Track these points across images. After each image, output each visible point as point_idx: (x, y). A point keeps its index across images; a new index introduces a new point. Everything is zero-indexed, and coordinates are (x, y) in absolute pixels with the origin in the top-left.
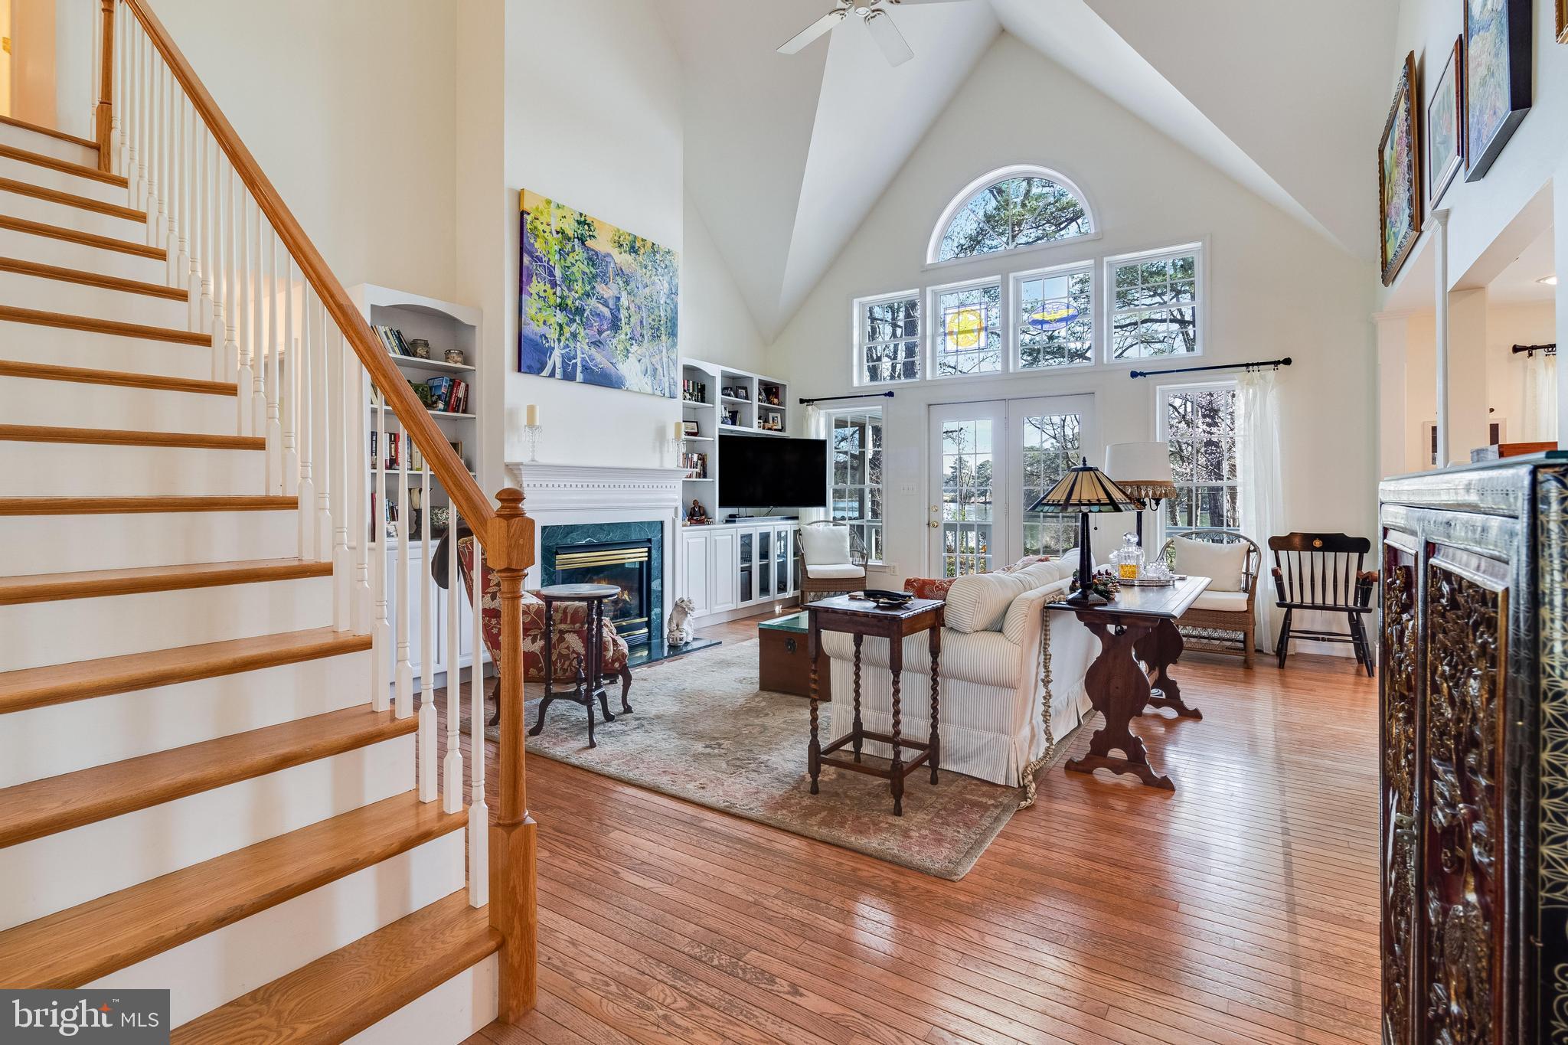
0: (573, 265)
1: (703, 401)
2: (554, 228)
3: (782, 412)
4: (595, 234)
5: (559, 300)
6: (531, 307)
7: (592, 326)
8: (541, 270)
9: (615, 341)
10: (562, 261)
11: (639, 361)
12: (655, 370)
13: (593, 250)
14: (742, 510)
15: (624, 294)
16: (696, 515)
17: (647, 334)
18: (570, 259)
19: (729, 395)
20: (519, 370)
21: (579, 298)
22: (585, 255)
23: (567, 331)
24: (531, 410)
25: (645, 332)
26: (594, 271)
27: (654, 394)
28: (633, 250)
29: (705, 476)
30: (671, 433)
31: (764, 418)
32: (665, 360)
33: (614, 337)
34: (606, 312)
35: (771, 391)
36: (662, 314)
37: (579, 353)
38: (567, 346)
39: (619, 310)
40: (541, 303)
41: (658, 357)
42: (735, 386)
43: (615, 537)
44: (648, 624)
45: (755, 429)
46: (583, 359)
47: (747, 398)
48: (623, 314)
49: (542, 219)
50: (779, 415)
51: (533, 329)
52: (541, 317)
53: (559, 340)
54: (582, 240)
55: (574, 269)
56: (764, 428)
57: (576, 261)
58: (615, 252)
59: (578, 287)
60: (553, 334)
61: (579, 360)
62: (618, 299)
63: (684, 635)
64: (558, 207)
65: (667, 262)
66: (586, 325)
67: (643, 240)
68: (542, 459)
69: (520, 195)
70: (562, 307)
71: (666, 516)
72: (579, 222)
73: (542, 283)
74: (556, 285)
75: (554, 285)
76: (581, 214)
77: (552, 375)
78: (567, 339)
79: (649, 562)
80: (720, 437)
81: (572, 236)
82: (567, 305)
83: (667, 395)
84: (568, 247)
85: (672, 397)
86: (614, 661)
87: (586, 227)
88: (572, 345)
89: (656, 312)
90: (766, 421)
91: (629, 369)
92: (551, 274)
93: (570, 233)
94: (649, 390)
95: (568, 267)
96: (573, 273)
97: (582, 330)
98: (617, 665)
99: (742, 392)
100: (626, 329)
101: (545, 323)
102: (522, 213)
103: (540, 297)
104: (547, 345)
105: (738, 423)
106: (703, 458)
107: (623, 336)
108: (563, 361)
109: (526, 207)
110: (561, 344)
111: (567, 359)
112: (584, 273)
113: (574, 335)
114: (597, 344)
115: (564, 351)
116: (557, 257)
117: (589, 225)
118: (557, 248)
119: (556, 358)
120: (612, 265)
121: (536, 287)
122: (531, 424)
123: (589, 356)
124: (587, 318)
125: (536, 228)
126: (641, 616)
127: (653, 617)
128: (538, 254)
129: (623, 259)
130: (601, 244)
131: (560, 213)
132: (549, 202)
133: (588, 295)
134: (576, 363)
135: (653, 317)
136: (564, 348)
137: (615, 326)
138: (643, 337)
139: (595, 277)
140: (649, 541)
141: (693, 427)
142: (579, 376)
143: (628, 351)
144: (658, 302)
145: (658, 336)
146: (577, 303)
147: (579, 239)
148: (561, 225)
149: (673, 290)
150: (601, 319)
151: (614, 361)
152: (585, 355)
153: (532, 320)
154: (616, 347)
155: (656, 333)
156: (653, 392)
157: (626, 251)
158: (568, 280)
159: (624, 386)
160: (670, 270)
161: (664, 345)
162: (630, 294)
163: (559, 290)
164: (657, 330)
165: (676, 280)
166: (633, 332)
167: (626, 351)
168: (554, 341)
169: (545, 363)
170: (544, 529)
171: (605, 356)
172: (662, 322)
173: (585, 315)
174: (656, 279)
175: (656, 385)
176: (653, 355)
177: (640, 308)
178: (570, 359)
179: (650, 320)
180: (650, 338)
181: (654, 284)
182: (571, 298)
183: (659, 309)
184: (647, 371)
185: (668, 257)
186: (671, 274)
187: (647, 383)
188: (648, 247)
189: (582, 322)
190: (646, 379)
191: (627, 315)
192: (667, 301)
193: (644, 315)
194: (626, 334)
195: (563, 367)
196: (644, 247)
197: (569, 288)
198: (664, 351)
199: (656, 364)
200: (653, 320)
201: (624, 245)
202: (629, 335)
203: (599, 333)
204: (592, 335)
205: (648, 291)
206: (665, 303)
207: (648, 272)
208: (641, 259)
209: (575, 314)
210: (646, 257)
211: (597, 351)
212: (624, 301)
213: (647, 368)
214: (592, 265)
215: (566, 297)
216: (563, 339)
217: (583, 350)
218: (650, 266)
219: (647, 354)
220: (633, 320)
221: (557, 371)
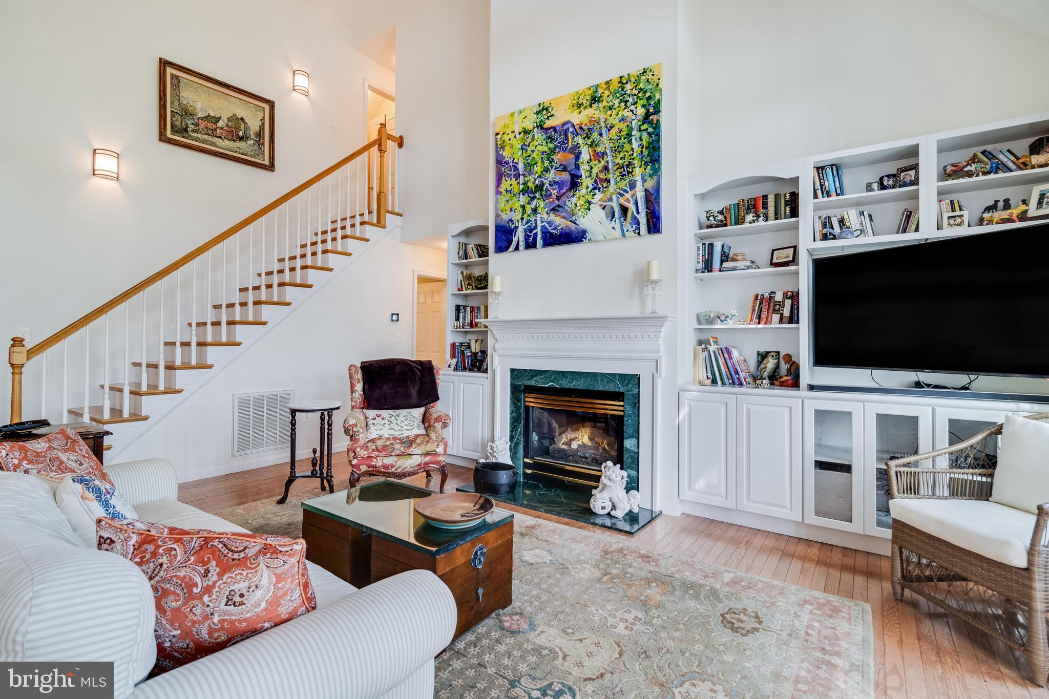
0: (533, 151)
2: (518, 129)
4: (552, 113)
5: (522, 187)
6: (504, 200)
7: (551, 195)
8: (508, 171)
9: (574, 199)
10: (524, 154)
11: (604, 208)
12: (626, 210)
13: (551, 128)
15: (584, 150)
17: (613, 176)
18: (530, 149)
20: (496, 251)
21: (539, 177)
22: (544, 136)
23: (529, 210)
25: (610, 176)
26: (551, 146)
27: (625, 237)
28: (595, 100)
29: (798, 321)
32: (639, 195)
33: (574, 196)
34: (566, 176)
36: (635, 145)
37: (539, 224)
38: (527, 223)
39: (578, 167)
40: (508, 196)
41: (628, 196)
43: (578, 385)
46: (543, 227)
48: (584, 168)
49: (508, 131)
51: (504, 217)
52: (508, 207)
53: (522, 219)
54: (540, 126)
55: (534, 155)
57: (536, 146)
58: (573, 116)
59: (538, 169)
60: (517, 216)
61: (539, 230)
62: (578, 158)
64: (520, 112)
65: (641, 86)
66: (545, 196)
67: (607, 83)
70: (526, 191)
73: (509, 180)
74: (519, 176)
75: (517, 177)
76: (540, 105)
77: (517, 248)
78: (529, 216)
79: (624, 417)
80: (817, 261)
81: (532, 128)
82: (528, 188)
83: (643, 232)
85: (653, 232)
87: (545, 112)
88: (532, 219)
89: (627, 147)
91: (594, 219)
92: (516, 169)
93: (529, 125)
95: (529, 156)
96: (533, 158)
97: (542, 204)
100: (587, 181)
101: (511, 210)
102: (496, 136)
104: (513, 227)
107: (584, 191)
108: (526, 235)
109: (497, 130)
110: (524, 222)
112: (543, 153)
113: (535, 210)
114: (556, 208)
115: (526, 226)
116: (520, 153)
117: (547, 109)
118: (519, 146)
119: (520, 235)
120: (571, 129)
121: (505, 185)
123: (549, 223)
124: (547, 189)
125: (504, 142)
128: (506, 159)
129: (580, 118)
131: (519, 117)
132: (512, 115)
133: (548, 170)
134: (537, 233)
135: (622, 155)
136: (526, 224)
137: (574, 184)
138: (608, 181)
139: (553, 151)
140: (621, 394)
142: (539, 242)
143: (590, 203)
144: (629, 135)
145: (628, 172)
146: (537, 182)
147: (537, 127)
148: (524, 125)
149: (651, 110)
150: (560, 184)
151: (574, 218)
152: (545, 223)
153: (502, 211)
154: (576, 204)
155: (626, 170)
156: (624, 235)
157: (586, 107)
158: (529, 166)
159: (586, 238)
160: (646, 92)
161: (638, 178)
162: (591, 146)
163: (521, 179)
164: (628, 166)
165: (657, 96)
166: (596, 182)
167: (587, 204)
168: (518, 221)
169: (511, 241)
170: (513, 371)
171: (564, 218)
172: (635, 155)
173: (544, 188)
174: (626, 113)
175: (627, 226)
176: (622, 195)
177: (604, 154)
178: (531, 231)
179: (618, 161)
180: (618, 179)
181: (623, 120)
182: (532, 180)
183: (630, 142)
184: (613, 216)
185: (643, 78)
186: (648, 94)
187: (613, 228)
188: (615, 85)
189: (541, 196)
190: (613, 223)
191: (588, 168)
192: (643, 128)
193: (610, 159)
194: (588, 187)
195: (526, 239)
196: (608, 88)
197: (530, 173)
198: (639, 185)
199: (626, 204)
200: (621, 158)
201: (584, 102)
202: (591, 187)
203: (558, 198)
204: (551, 203)
205: (614, 131)
206: (640, 130)
207: (614, 111)
208: (605, 103)
209: (535, 192)
210: (611, 97)
211: (557, 215)
212: (585, 156)
213: (614, 212)
214: (551, 142)
215: (528, 181)
216: (525, 216)
217: (545, 218)
218: (617, 102)
219: (614, 197)
220: (595, 171)
221: (521, 244)
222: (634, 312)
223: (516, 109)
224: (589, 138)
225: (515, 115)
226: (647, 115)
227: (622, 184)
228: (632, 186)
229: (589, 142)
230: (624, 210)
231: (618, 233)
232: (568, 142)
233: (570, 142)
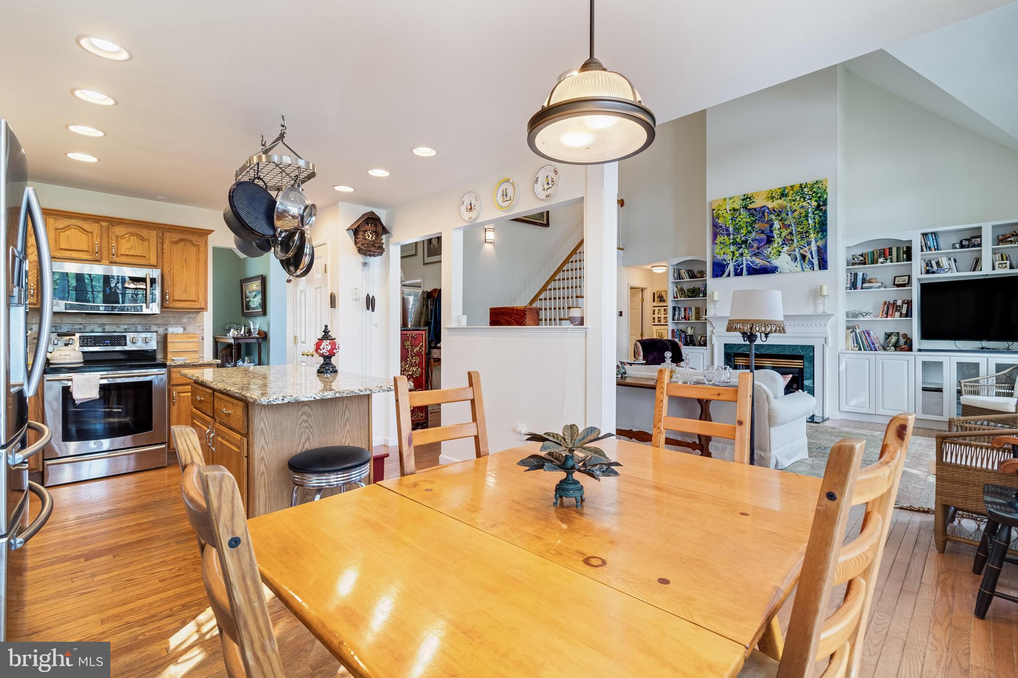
0: (740, 221)
2: (728, 208)
4: (754, 200)
5: (732, 241)
6: (718, 249)
7: (753, 246)
8: (720, 232)
9: (769, 250)
10: (734, 223)
11: (790, 255)
13: (753, 209)
15: (776, 222)
17: (797, 238)
18: (738, 219)
20: (713, 277)
21: (743, 236)
22: (748, 213)
23: (737, 254)
25: (794, 238)
26: (753, 219)
28: (783, 195)
29: (908, 316)
32: (816, 248)
33: (769, 247)
34: (764, 236)
36: (810, 221)
37: (744, 262)
38: (736, 261)
39: (772, 232)
40: (722, 246)
41: (806, 249)
46: (747, 264)
48: (776, 234)
49: (722, 209)
51: (718, 258)
52: (722, 252)
53: (732, 259)
54: (745, 207)
55: (741, 223)
57: (742, 219)
58: (768, 203)
59: (744, 231)
60: (728, 257)
62: (772, 227)
64: (731, 198)
65: (815, 190)
66: (749, 247)
67: (791, 186)
69: (712, 203)
70: (734, 243)
72: (743, 200)
73: (722, 237)
74: (730, 234)
75: (728, 235)
76: (744, 195)
77: (728, 275)
78: (737, 257)
79: (803, 369)
80: (923, 285)
81: (739, 208)
82: (737, 241)
83: (816, 269)
84: (735, 215)
85: (823, 269)
87: (748, 200)
88: (740, 259)
89: (805, 222)
91: (783, 261)
92: (727, 230)
93: (737, 207)
95: (737, 224)
96: (740, 225)
97: (746, 251)
100: (778, 240)
101: (724, 254)
102: (712, 211)
103: (721, 243)
104: (725, 263)
106: (909, 303)
107: (776, 245)
108: (735, 268)
109: (713, 207)
110: (734, 261)
111: (737, 267)
112: (747, 222)
113: (742, 255)
114: (756, 254)
115: (735, 263)
116: (731, 221)
117: (750, 198)
118: (730, 218)
119: (731, 268)
120: (767, 211)
121: (719, 239)
123: (751, 262)
124: (750, 242)
125: (718, 214)
128: (720, 224)
129: (773, 205)
130: (758, 203)
131: (730, 201)
132: (725, 199)
133: (750, 232)
134: (743, 267)
135: (802, 226)
137: (770, 241)
138: (793, 240)
139: (754, 222)
140: (802, 356)
142: (745, 272)
143: (780, 252)
144: (806, 216)
145: (806, 236)
146: (743, 239)
147: (743, 207)
148: (733, 206)
149: (821, 204)
150: (759, 241)
151: (769, 260)
152: (749, 262)
153: (717, 254)
154: (770, 252)
155: (804, 235)
156: (803, 270)
157: (777, 199)
158: (737, 230)
159: (777, 271)
160: (817, 193)
161: (813, 240)
162: (781, 220)
163: (731, 237)
164: (805, 233)
165: (825, 196)
166: (784, 240)
167: (778, 252)
168: (729, 260)
169: (725, 271)
170: (726, 345)
171: (762, 259)
172: (810, 227)
173: (748, 243)
174: (804, 204)
175: (805, 265)
176: (802, 248)
177: (789, 225)
178: (739, 266)
179: (799, 230)
180: (799, 240)
181: (802, 207)
182: (739, 237)
183: (807, 220)
184: (796, 259)
185: (816, 186)
186: (819, 195)
187: (796, 266)
188: (797, 188)
189: (746, 246)
190: (796, 264)
191: (779, 233)
192: (815, 213)
193: (793, 228)
194: (779, 243)
195: (735, 271)
196: (792, 190)
197: (738, 233)
198: (813, 243)
199: (805, 253)
200: (801, 228)
201: (776, 196)
202: (781, 243)
203: (758, 248)
204: (753, 251)
205: (796, 214)
206: (814, 214)
207: (796, 203)
208: (790, 198)
209: (742, 244)
210: (794, 194)
211: (757, 258)
212: (777, 225)
213: (797, 257)
214: (753, 217)
215: (736, 238)
216: (735, 258)
217: (748, 258)
218: (798, 198)
219: (797, 249)
220: (784, 234)
221: (731, 273)
222: (809, 311)
223: (727, 196)
224: (779, 216)
225: (727, 200)
226: (818, 207)
227: (802, 243)
228: (809, 244)
229: (779, 218)
230: (804, 257)
231: (799, 269)
232: (765, 217)
233: (766, 217)
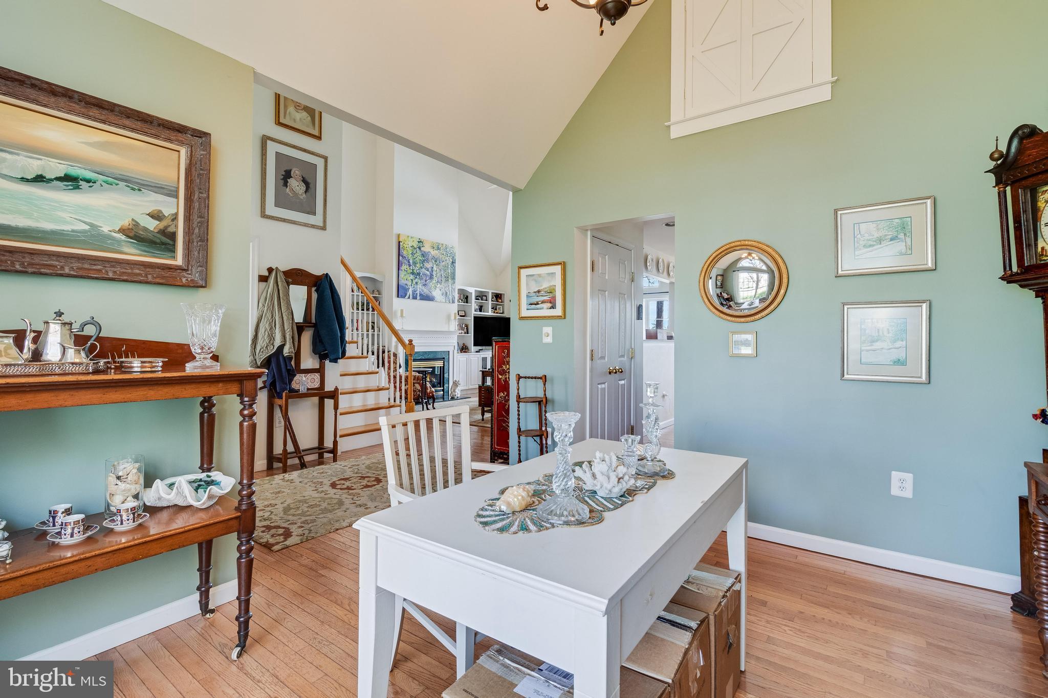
1: (467, 303)
2: (410, 245)
3: (503, 306)
4: (424, 245)
5: (411, 271)
6: (402, 274)
7: (423, 279)
8: (405, 261)
9: (431, 283)
10: (413, 257)
11: (440, 290)
12: (446, 293)
13: (424, 251)
14: (484, 348)
15: (435, 265)
16: (464, 349)
17: (444, 280)
18: (415, 256)
19: (479, 300)
20: (398, 297)
21: (419, 269)
22: (421, 253)
23: (414, 281)
24: (402, 311)
25: (442, 279)
26: (424, 259)
27: (446, 302)
28: (438, 249)
29: (468, 333)
30: (453, 318)
31: (494, 308)
32: (450, 289)
34: (428, 273)
35: (498, 297)
36: (449, 271)
37: (418, 289)
38: (414, 287)
40: (405, 273)
41: (448, 288)
42: (481, 296)
43: (431, 356)
44: (443, 390)
45: (489, 313)
46: (420, 291)
47: (486, 300)
48: (434, 273)
49: (406, 243)
50: (501, 307)
51: (402, 282)
52: (405, 278)
53: (411, 285)
54: (420, 248)
55: (417, 259)
56: (494, 313)
57: (418, 256)
58: (431, 251)
59: (418, 265)
60: (409, 283)
61: (418, 292)
62: (433, 268)
63: (456, 394)
64: (411, 238)
65: (451, 251)
66: (421, 279)
68: (406, 328)
69: (399, 236)
70: (413, 273)
71: (451, 349)
72: (419, 242)
73: (406, 266)
75: (410, 266)
76: (419, 239)
77: (409, 298)
78: (414, 284)
79: (444, 367)
80: (474, 317)
83: (451, 302)
84: (415, 252)
85: (453, 302)
86: (430, 393)
87: (421, 243)
88: (416, 286)
89: (447, 271)
90: (496, 309)
91: (437, 294)
92: (409, 262)
93: (415, 246)
94: (444, 300)
95: (415, 259)
97: (419, 281)
98: (431, 394)
99: (484, 298)
100: (435, 279)
102: (399, 242)
103: (405, 270)
104: (407, 287)
105: (482, 311)
106: (467, 326)
107: (434, 281)
109: (401, 240)
111: (414, 292)
112: (420, 260)
113: (417, 283)
114: (425, 285)
115: (413, 289)
116: (411, 256)
118: (411, 252)
119: (410, 292)
120: (431, 255)
121: (404, 267)
122: (402, 316)
123: (422, 290)
124: (421, 276)
125: (404, 246)
126: (441, 387)
127: (445, 387)
128: (404, 255)
129: (434, 253)
130: (427, 248)
131: (412, 240)
132: (408, 237)
133: (422, 268)
137: (431, 277)
138: (442, 281)
139: (424, 261)
140: (444, 358)
141: (462, 313)
142: (418, 298)
143: (436, 287)
144: (448, 267)
145: (447, 280)
147: (418, 248)
148: (412, 244)
151: (431, 291)
153: (402, 279)
154: (432, 286)
158: (415, 263)
159: (435, 300)
160: (452, 254)
161: (450, 283)
162: (437, 265)
164: (447, 278)
165: (455, 258)
166: (438, 279)
169: (407, 294)
171: (427, 290)
172: (449, 275)
174: (447, 258)
175: (446, 299)
176: (446, 287)
177: (441, 270)
181: (446, 260)
183: (448, 269)
184: (443, 294)
185: (452, 249)
188: (444, 247)
190: (443, 297)
191: (436, 273)
193: (442, 273)
195: (413, 295)
196: (442, 247)
197: (415, 266)
198: (450, 286)
199: (447, 291)
200: (446, 274)
201: (435, 247)
202: (436, 281)
203: (425, 281)
204: (423, 282)
205: (444, 263)
206: (451, 267)
207: (444, 256)
208: (441, 252)
209: (417, 275)
210: (443, 250)
211: (424, 288)
212: (435, 268)
214: (423, 257)
215: (414, 269)
217: (420, 288)
218: (445, 253)
219: (443, 287)
220: (438, 275)
221: (411, 296)
222: (446, 329)
224: (436, 262)
226: (453, 262)
227: (446, 283)
233: (430, 260)
